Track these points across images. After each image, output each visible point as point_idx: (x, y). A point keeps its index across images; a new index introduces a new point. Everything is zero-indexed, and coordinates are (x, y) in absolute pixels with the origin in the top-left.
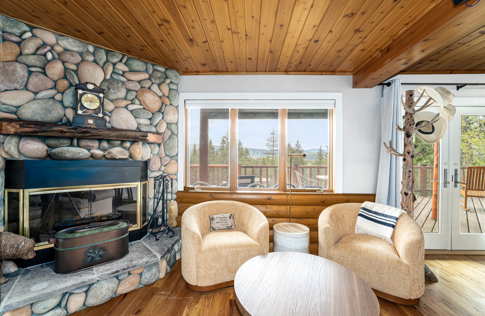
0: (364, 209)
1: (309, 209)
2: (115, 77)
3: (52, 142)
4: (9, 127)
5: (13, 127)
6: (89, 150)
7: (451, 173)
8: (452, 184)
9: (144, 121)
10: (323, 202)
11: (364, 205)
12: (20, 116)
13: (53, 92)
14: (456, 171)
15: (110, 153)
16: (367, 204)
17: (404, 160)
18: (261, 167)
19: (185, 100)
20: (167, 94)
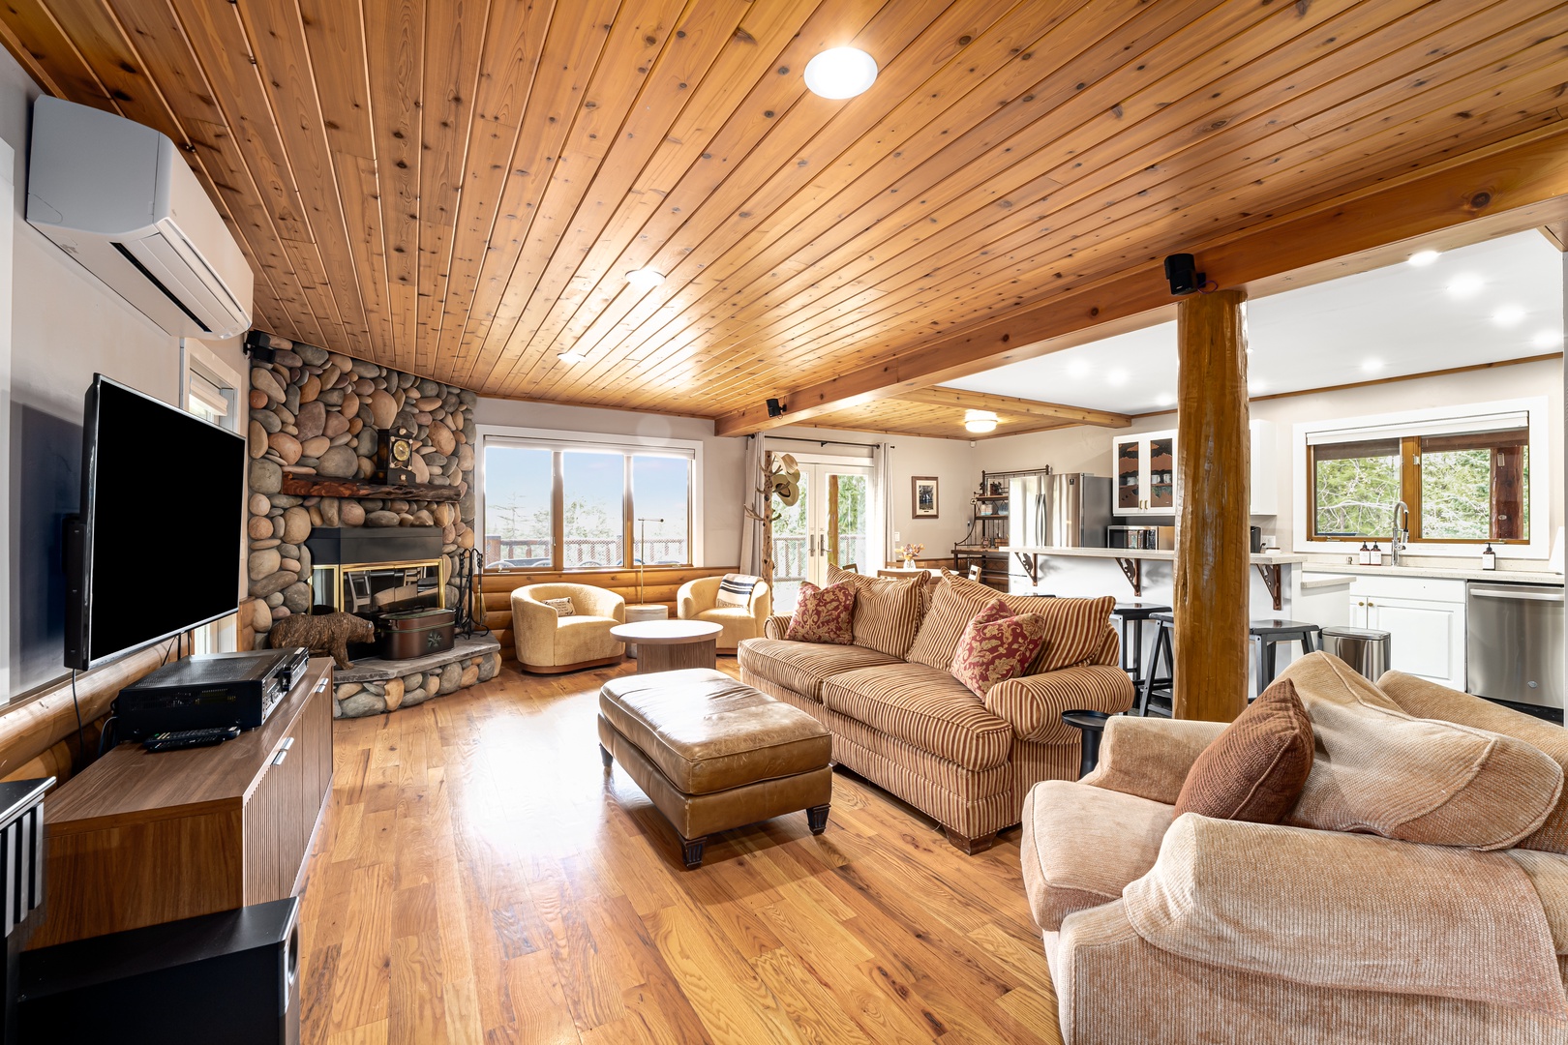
0: (725, 581)
1: (665, 589)
2: (408, 409)
3: (370, 505)
4: (342, 489)
5: (347, 489)
6: (398, 514)
7: (817, 540)
8: (817, 551)
9: (437, 470)
10: (681, 579)
11: (725, 578)
12: (321, 471)
13: (350, 437)
14: (822, 536)
15: (419, 518)
16: (729, 576)
17: (764, 525)
18: (579, 543)
19: (484, 436)
20: (461, 427)
